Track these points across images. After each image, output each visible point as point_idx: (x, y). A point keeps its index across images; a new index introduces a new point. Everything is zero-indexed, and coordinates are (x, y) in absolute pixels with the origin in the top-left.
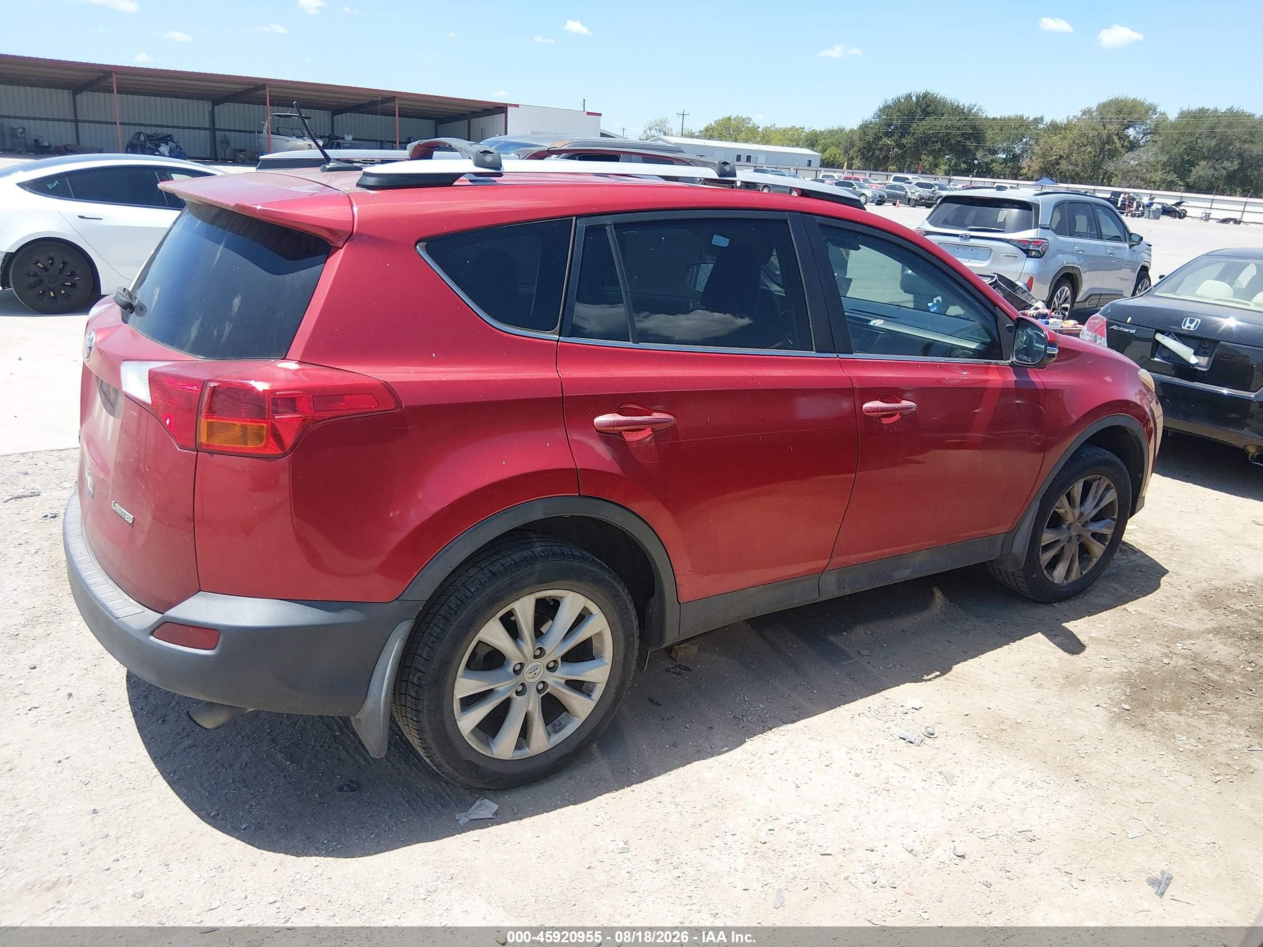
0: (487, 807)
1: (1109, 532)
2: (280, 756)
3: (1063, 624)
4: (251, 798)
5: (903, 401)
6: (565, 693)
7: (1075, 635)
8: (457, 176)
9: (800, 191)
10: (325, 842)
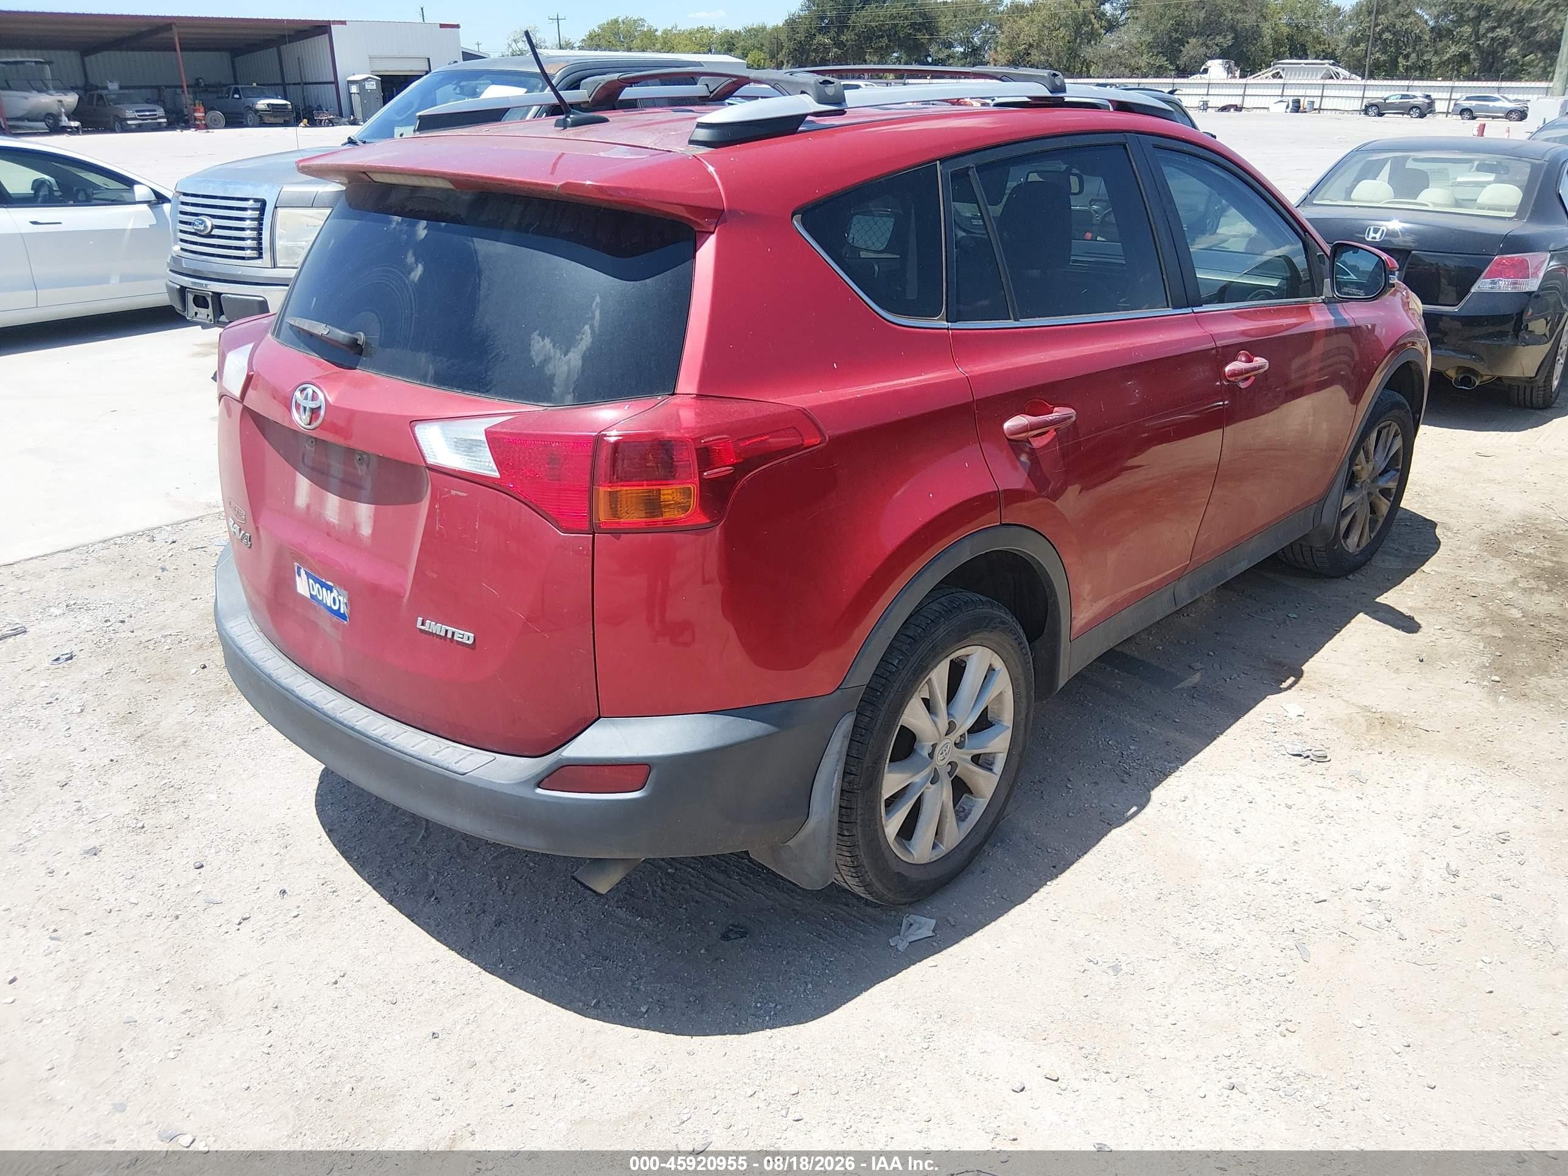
0: (924, 926)
1: (1392, 485)
2: (621, 913)
3: (1378, 600)
4: (624, 972)
5: (1256, 359)
6: (974, 772)
7: (1393, 608)
8: (800, 119)
9: (1116, 104)
10: (759, 1005)
